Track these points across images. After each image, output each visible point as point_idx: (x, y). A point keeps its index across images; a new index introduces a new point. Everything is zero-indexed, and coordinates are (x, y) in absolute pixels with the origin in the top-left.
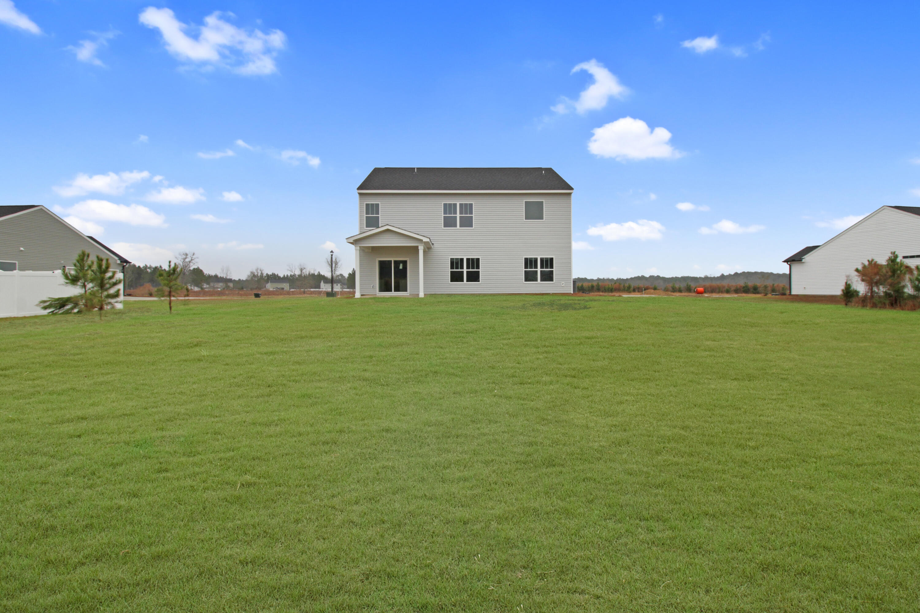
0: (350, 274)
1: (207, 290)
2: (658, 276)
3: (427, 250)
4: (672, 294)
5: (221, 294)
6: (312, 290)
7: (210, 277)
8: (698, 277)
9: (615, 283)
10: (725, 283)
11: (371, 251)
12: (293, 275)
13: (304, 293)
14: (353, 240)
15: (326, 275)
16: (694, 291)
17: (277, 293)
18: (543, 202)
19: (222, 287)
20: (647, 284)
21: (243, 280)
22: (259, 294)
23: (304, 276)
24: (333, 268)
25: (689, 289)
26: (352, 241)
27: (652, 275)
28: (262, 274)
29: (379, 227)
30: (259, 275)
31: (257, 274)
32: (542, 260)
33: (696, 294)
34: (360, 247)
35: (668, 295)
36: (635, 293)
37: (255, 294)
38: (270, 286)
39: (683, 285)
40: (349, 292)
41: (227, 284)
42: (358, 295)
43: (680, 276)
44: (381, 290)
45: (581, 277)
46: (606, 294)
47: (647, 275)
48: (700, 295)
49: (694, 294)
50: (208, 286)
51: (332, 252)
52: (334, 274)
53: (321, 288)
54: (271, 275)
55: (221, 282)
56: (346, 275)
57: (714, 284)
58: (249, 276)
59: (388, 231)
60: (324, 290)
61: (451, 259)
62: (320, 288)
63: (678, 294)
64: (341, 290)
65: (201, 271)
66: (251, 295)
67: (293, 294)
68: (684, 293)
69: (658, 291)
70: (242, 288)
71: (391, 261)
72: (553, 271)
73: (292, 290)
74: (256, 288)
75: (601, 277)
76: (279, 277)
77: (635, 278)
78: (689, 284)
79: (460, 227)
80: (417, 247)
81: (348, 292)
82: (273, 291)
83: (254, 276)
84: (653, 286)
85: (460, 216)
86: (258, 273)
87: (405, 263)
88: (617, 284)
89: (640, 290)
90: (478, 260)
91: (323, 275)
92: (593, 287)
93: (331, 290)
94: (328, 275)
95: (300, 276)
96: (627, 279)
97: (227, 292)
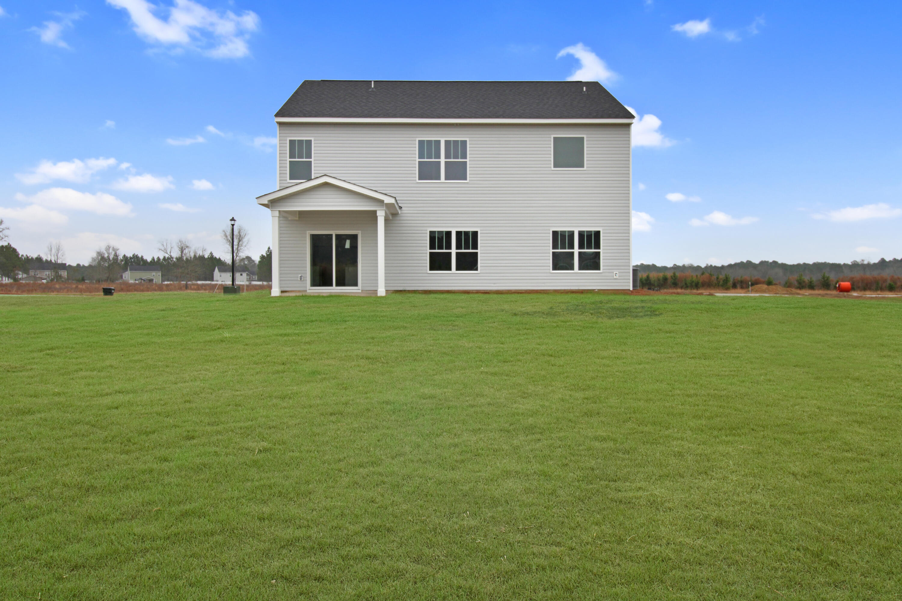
0: (262, 257)
1: (24, 282)
2: (775, 262)
3: (391, 218)
4: (798, 291)
5: (47, 288)
6: (200, 282)
7: (28, 260)
8: (842, 263)
9: (703, 274)
10: (887, 274)
11: (297, 219)
12: (168, 258)
13: (187, 287)
14: (269, 201)
15: (222, 259)
16: (835, 288)
17: (142, 288)
18: (583, 138)
19: (49, 277)
20: (756, 275)
21: (84, 266)
22: (110, 289)
23: (187, 259)
24: (235, 247)
25: (826, 285)
26: (266, 202)
27: (764, 260)
28: (116, 255)
29: (310, 179)
30: (111, 257)
31: (108, 257)
32: (581, 234)
33: (838, 292)
34: (279, 211)
35: (791, 294)
36: (736, 291)
37: (104, 289)
38: (129, 277)
39: (816, 278)
40: (261, 287)
41: (57, 272)
42: (275, 292)
43: (811, 262)
44: (314, 283)
45: (645, 263)
46: (688, 291)
47: (756, 261)
48: (845, 294)
49: (835, 292)
50: (25, 276)
51: (233, 219)
52: (237, 256)
53: (215, 279)
54: (131, 258)
55: (48, 269)
56: (256, 259)
57: (869, 275)
58: (94, 260)
59: (326, 184)
60: (220, 283)
61: (431, 232)
62: (212, 279)
63: (807, 292)
64: (247, 283)
65: (14, 250)
66: (98, 291)
67: (168, 290)
68: (818, 289)
69: (774, 287)
70: (83, 280)
71: (331, 235)
72: (599, 253)
73: (166, 283)
74: (106, 280)
75: (680, 264)
76: (145, 262)
77: (736, 265)
78: (827, 275)
79: (446, 179)
80: (375, 212)
81: (260, 285)
82: (135, 284)
83: (103, 258)
84: (766, 280)
85: (446, 162)
86: (109, 254)
87: (354, 238)
88: (707, 275)
89: (744, 286)
90: (475, 234)
91: (218, 257)
92: (665, 279)
93: (231, 283)
94: (227, 258)
95: (180, 259)
96: (723, 267)
97: (57, 286)
